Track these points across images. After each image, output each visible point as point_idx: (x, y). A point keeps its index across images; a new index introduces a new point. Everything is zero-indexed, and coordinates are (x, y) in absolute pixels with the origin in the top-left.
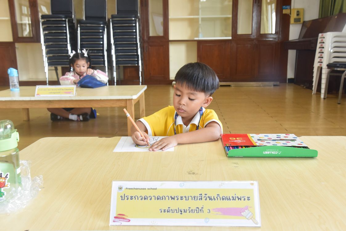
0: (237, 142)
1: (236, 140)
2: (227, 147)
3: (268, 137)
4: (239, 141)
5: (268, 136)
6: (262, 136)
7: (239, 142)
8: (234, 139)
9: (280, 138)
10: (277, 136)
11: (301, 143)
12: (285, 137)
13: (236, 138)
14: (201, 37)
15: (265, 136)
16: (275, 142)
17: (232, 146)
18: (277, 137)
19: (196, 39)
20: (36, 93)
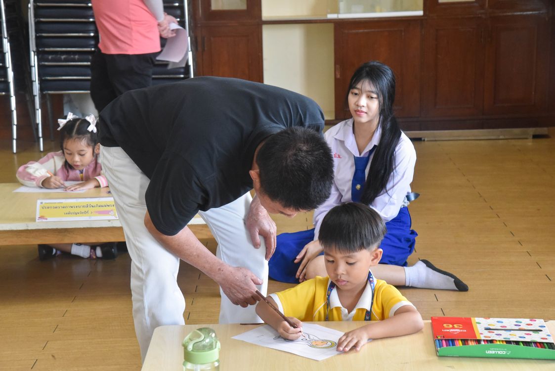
0: (454, 332)
1: (453, 328)
2: (439, 340)
3: (501, 324)
4: (456, 330)
5: (502, 322)
6: (493, 322)
7: (456, 332)
8: (451, 326)
9: (520, 327)
10: (517, 322)
11: (547, 337)
12: (527, 325)
13: (453, 324)
14: (345, 13)
15: (498, 322)
16: (509, 333)
17: (445, 340)
18: (516, 325)
19: (331, 16)
20: (38, 216)
